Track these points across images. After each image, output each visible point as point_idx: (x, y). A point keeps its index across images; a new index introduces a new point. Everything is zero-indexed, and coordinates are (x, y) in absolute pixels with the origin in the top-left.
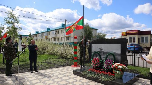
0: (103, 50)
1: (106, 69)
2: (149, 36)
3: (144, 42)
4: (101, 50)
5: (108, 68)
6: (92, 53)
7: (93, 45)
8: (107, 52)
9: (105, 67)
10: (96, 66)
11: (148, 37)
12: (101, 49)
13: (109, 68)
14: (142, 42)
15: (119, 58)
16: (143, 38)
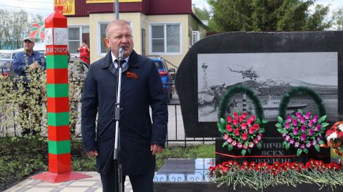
0: (258, 80)
1: (299, 152)
2: (183, 21)
3: (163, 51)
4: (248, 79)
5: (309, 145)
6: (202, 97)
7: (202, 58)
8: (278, 84)
9: (292, 146)
10: (252, 145)
11: (179, 25)
12: (249, 74)
13: (312, 147)
14: (154, 51)
15: (331, 103)
16: (157, 30)
